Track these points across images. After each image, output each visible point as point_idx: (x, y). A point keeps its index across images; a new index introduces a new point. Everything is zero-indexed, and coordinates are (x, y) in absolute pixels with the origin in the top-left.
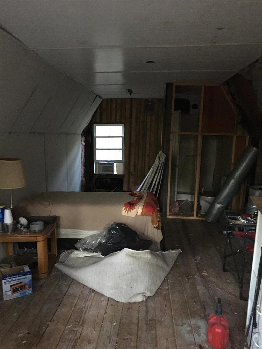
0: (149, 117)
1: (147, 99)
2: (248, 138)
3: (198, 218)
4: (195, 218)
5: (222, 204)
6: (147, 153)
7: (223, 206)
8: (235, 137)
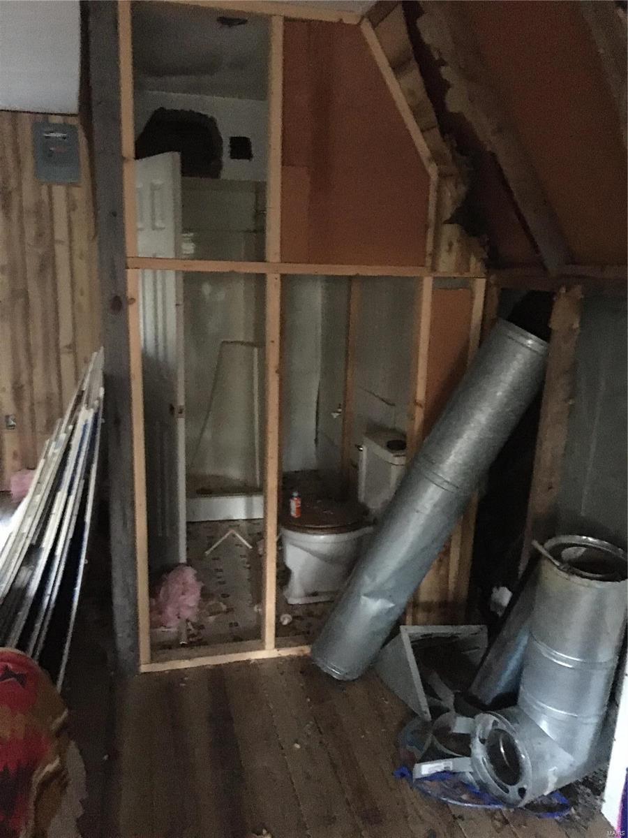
0: (59, 192)
1: (46, 115)
2: (480, 285)
3: (285, 652)
4: (268, 651)
5: (390, 598)
6: (65, 338)
7: (392, 605)
8: (428, 283)
